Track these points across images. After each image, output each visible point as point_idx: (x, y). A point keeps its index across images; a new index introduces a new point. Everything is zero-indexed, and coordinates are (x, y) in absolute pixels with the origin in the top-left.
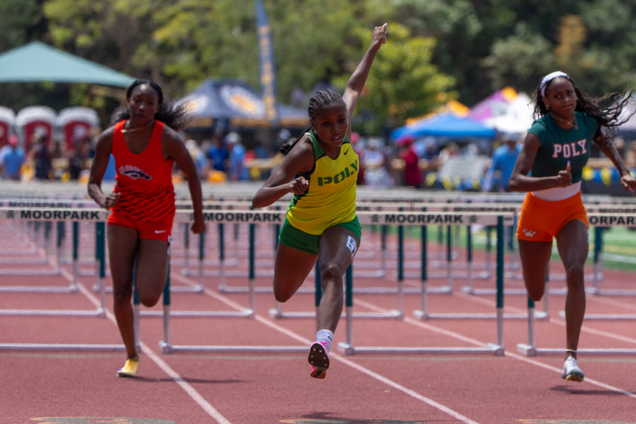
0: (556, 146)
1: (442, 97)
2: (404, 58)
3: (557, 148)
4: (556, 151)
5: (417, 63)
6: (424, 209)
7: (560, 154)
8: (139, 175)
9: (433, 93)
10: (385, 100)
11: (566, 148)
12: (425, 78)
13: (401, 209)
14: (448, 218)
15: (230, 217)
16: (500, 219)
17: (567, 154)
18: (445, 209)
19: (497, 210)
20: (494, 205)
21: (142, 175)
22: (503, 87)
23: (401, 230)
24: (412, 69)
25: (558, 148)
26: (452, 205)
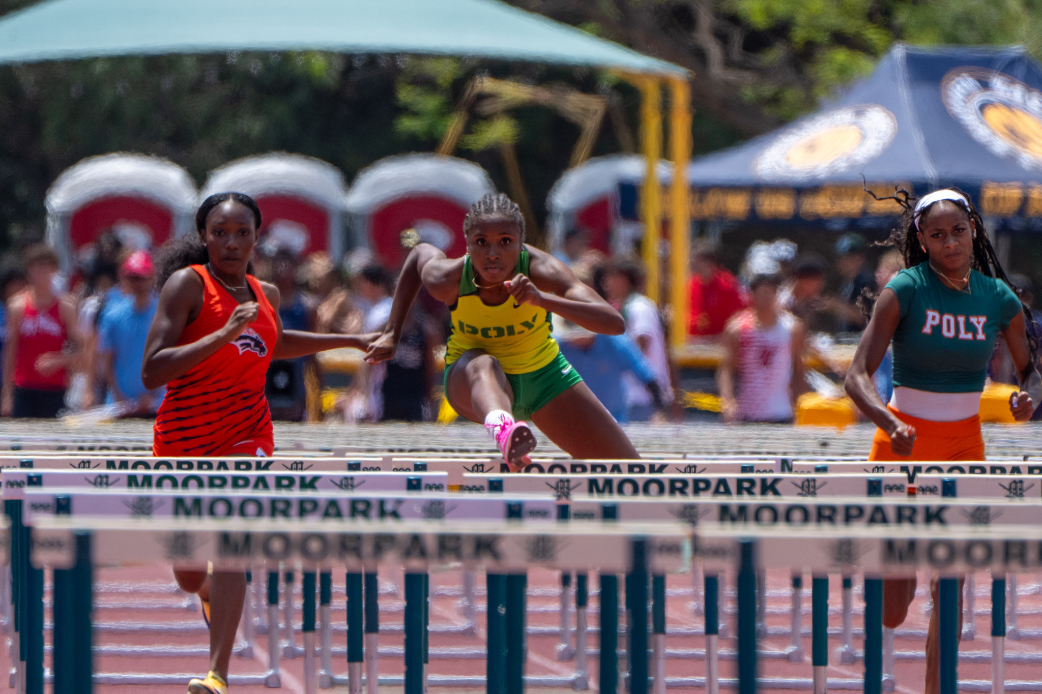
3: (932, 317)
4: (930, 322)
7: (937, 329)
8: (252, 344)
11: (948, 321)
15: (979, 553)
17: (949, 330)
21: (258, 344)
25: (934, 318)
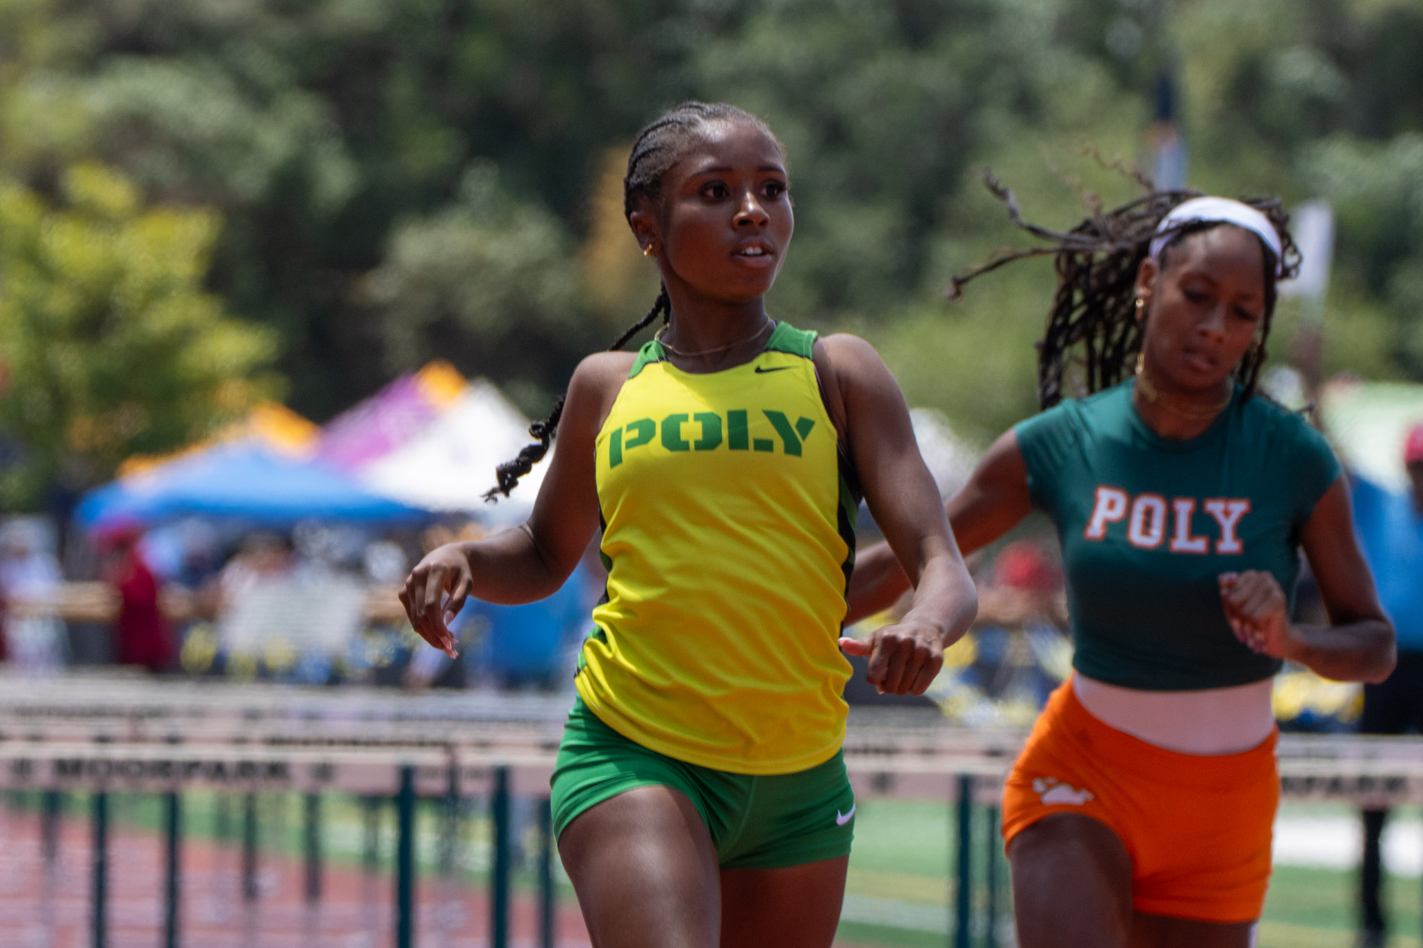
0: (1104, 495)
1: (232, 392)
2: (117, 274)
3: (1109, 504)
4: (1102, 513)
5: (158, 291)
6: (173, 740)
7: (1118, 529)
9: (208, 383)
10: (60, 401)
11: (1149, 511)
12: (183, 336)
13: (102, 740)
14: (247, 769)
16: (407, 773)
18: (240, 741)
19: (396, 743)
20: (385, 730)
22: (420, 364)
23: (101, 809)
24: (145, 306)
25: (1112, 505)
26: (259, 730)
